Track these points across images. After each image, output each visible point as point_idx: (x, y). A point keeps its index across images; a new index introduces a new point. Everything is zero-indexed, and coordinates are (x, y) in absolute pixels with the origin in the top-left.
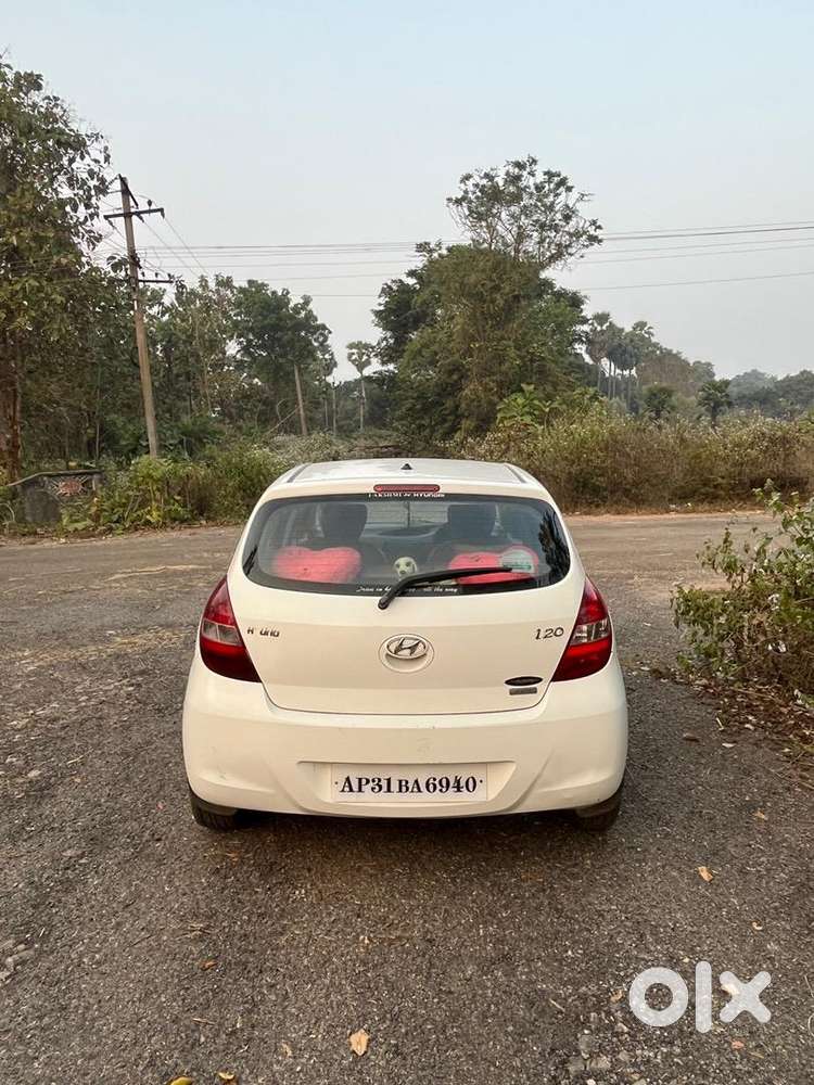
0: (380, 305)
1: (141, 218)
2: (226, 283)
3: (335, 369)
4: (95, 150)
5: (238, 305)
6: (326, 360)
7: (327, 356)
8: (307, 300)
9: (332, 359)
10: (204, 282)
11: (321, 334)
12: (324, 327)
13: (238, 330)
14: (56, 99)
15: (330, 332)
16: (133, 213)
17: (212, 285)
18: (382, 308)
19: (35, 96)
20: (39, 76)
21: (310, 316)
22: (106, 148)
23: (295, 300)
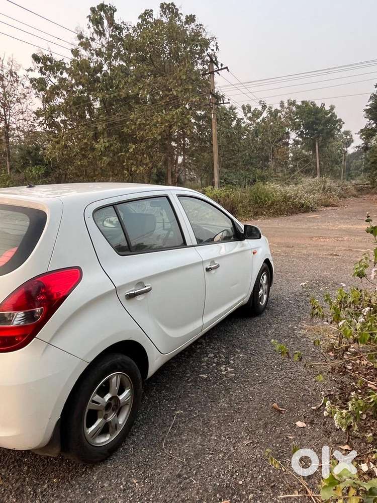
0: (367, 106)
1: (218, 73)
2: (292, 103)
3: (352, 143)
4: (212, 46)
5: (297, 114)
6: (348, 139)
7: (348, 137)
8: (332, 108)
9: (351, 138)
10: (282, 104)
11: (339, 125)
12: (340, 120)
13: (296, 127)
14: (201, 25)
15: (344, 123)
16: (215, 71)
17: (286, 105)
18: (368, 107)
19: (193, 25)
20: (194, 16)
21: (334, 115)
22: (217, 43)
23: (327, 108)
